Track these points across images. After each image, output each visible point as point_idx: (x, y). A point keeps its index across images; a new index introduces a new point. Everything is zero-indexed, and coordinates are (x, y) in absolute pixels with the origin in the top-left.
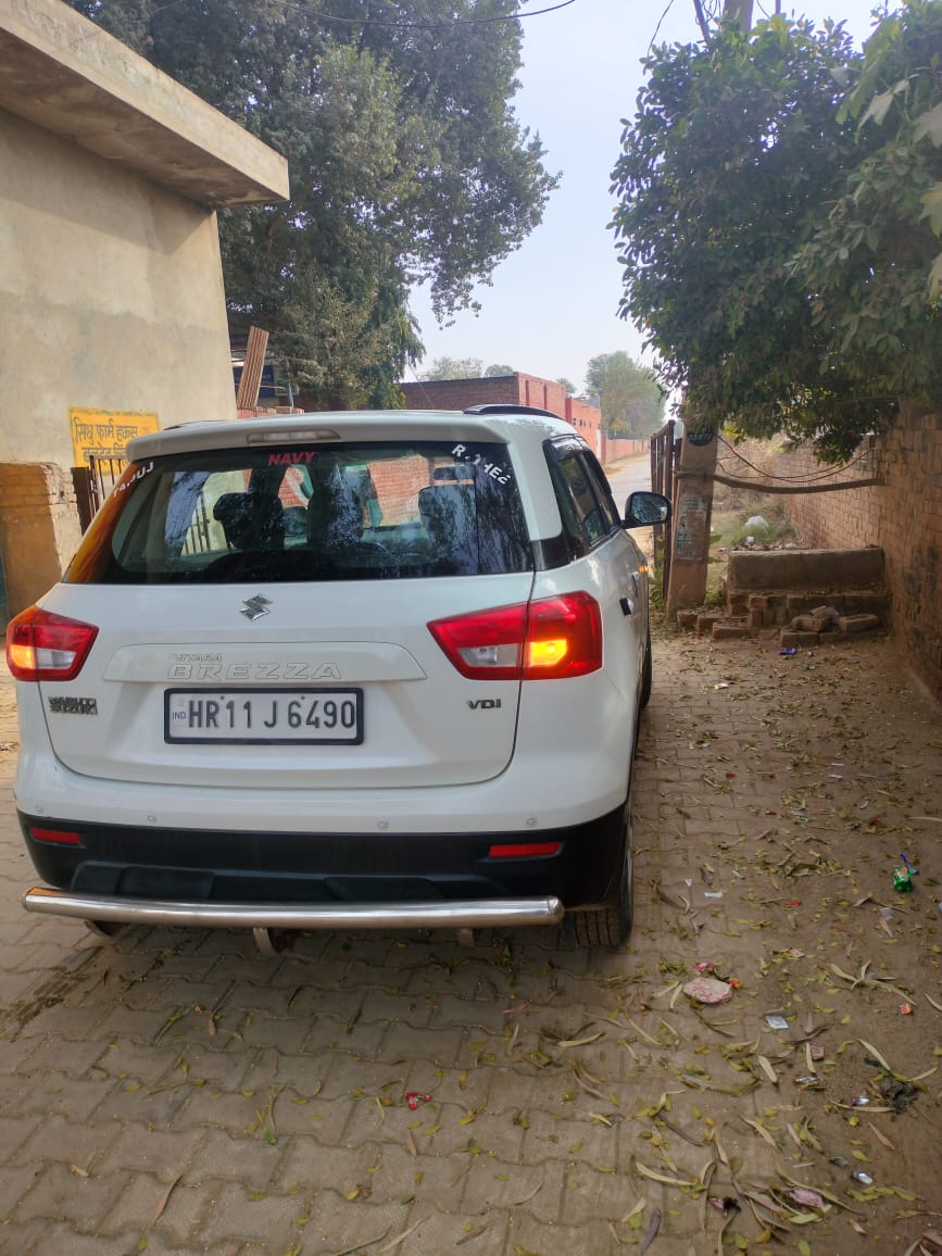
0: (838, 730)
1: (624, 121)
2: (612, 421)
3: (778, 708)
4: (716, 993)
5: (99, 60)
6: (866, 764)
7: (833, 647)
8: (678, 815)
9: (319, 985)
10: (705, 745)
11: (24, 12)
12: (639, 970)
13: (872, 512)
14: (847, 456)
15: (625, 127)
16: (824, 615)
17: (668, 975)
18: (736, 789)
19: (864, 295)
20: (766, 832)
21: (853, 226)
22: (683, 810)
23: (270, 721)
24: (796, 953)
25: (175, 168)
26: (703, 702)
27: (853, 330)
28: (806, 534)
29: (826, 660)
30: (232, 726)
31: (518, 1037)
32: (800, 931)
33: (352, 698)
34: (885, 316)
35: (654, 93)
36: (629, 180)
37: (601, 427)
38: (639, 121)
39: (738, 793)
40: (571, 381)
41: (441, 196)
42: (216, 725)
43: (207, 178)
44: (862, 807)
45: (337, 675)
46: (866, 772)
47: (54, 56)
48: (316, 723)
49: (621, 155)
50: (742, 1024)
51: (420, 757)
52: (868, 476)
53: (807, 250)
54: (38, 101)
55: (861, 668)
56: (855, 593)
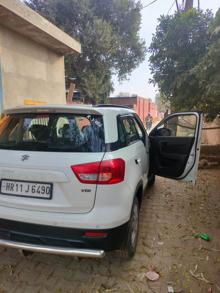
0: (204, 194)
1: (153, 34)
2: (160, 108)
3: (189, 186)
4: (155, 277)
5: (35, 20)
6: (210, 205)
7: (206, 170)
8: (156, 217)
9: (45, 262)
10: (167, 196)
11: (16, 7)
12: (134, 266)
13: (218, 135)
14: (212, 121)
15: (153, 36)
16: (204, 162)
17: (142, 269)
18: (173, 210)
19: (213, 80)
20: (178, 224)
21: (209, 61)
22: (158, 215)
23: (27, 191)
24: (181, 265)
25: (53, 45)
26: (169, 183)
27: (210, 89)
28: (203, 139)
29: (204, 174)
30: (17, 191)
31: (94, 286)
32: (183, 258)
33: (49, 186)
34: (218, 85)
35: (160, 27)
36: (154, 49)
37: (158, 110)
38: (157, 34)
39: (174, 211)
40: (151, 99)
41: (121, 55)
42: (13, 190)
43: (61, 48)
44: (207, 218)
45: (44, 179)
46: (210, 208)
47: (23, 18)
48: (39, 192)
49: (152, 43)
50: (160, 289)
51: (67, 205)
52: (218, 126)
53: (196, 67)
54: (20, 28)
55: (212, 176)
56: (213, 156)
